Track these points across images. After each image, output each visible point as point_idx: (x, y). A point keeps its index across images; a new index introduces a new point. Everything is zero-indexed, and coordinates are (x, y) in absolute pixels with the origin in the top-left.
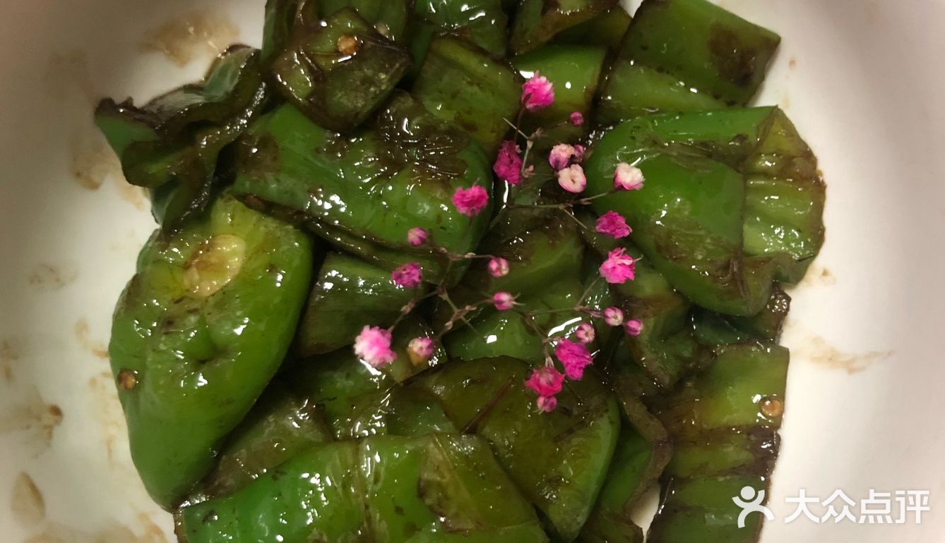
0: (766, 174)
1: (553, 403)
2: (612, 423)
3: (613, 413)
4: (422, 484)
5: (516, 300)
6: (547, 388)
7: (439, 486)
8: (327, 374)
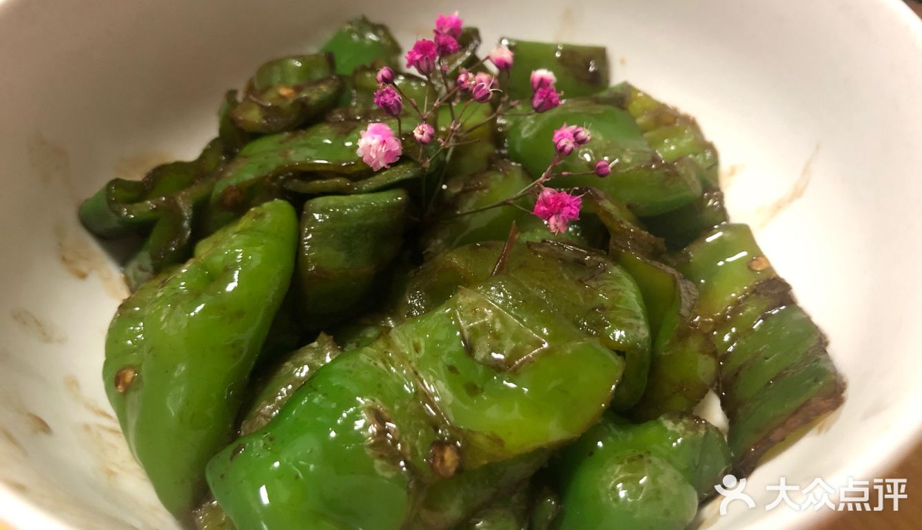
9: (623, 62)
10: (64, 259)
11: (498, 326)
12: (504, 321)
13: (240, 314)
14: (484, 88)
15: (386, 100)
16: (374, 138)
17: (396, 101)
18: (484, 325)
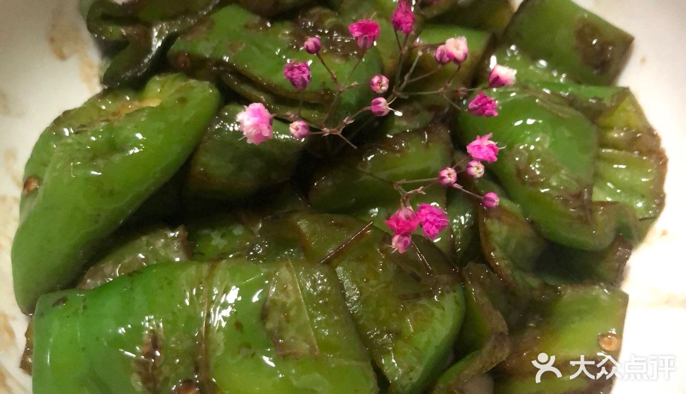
0: (614, 145)
1: (406, 241)
2: (457, 303)
3: (458, 294)
4: (268, 303)
5: (390, 106)
6: (404, 222)
7: (284, 309)
8: (206, 231)
9: (643, 60)
10: (52, 40)
11: (292, 313)
12: (299, 310)
13: (111, 193)
14: (380, 105)
15: (293, 75)
16: (248, 119)
17: (303, 79)
18: (284, 304)
